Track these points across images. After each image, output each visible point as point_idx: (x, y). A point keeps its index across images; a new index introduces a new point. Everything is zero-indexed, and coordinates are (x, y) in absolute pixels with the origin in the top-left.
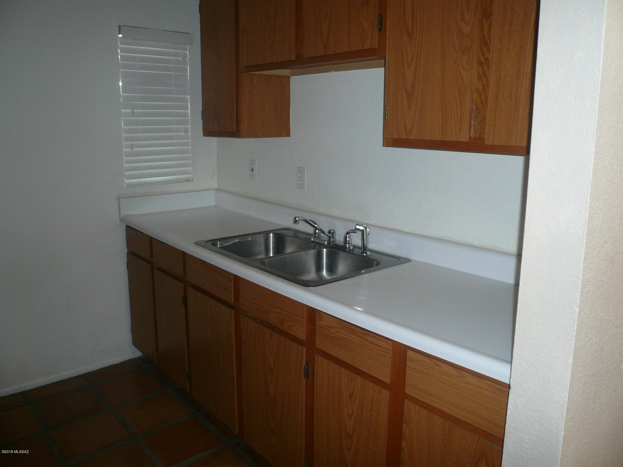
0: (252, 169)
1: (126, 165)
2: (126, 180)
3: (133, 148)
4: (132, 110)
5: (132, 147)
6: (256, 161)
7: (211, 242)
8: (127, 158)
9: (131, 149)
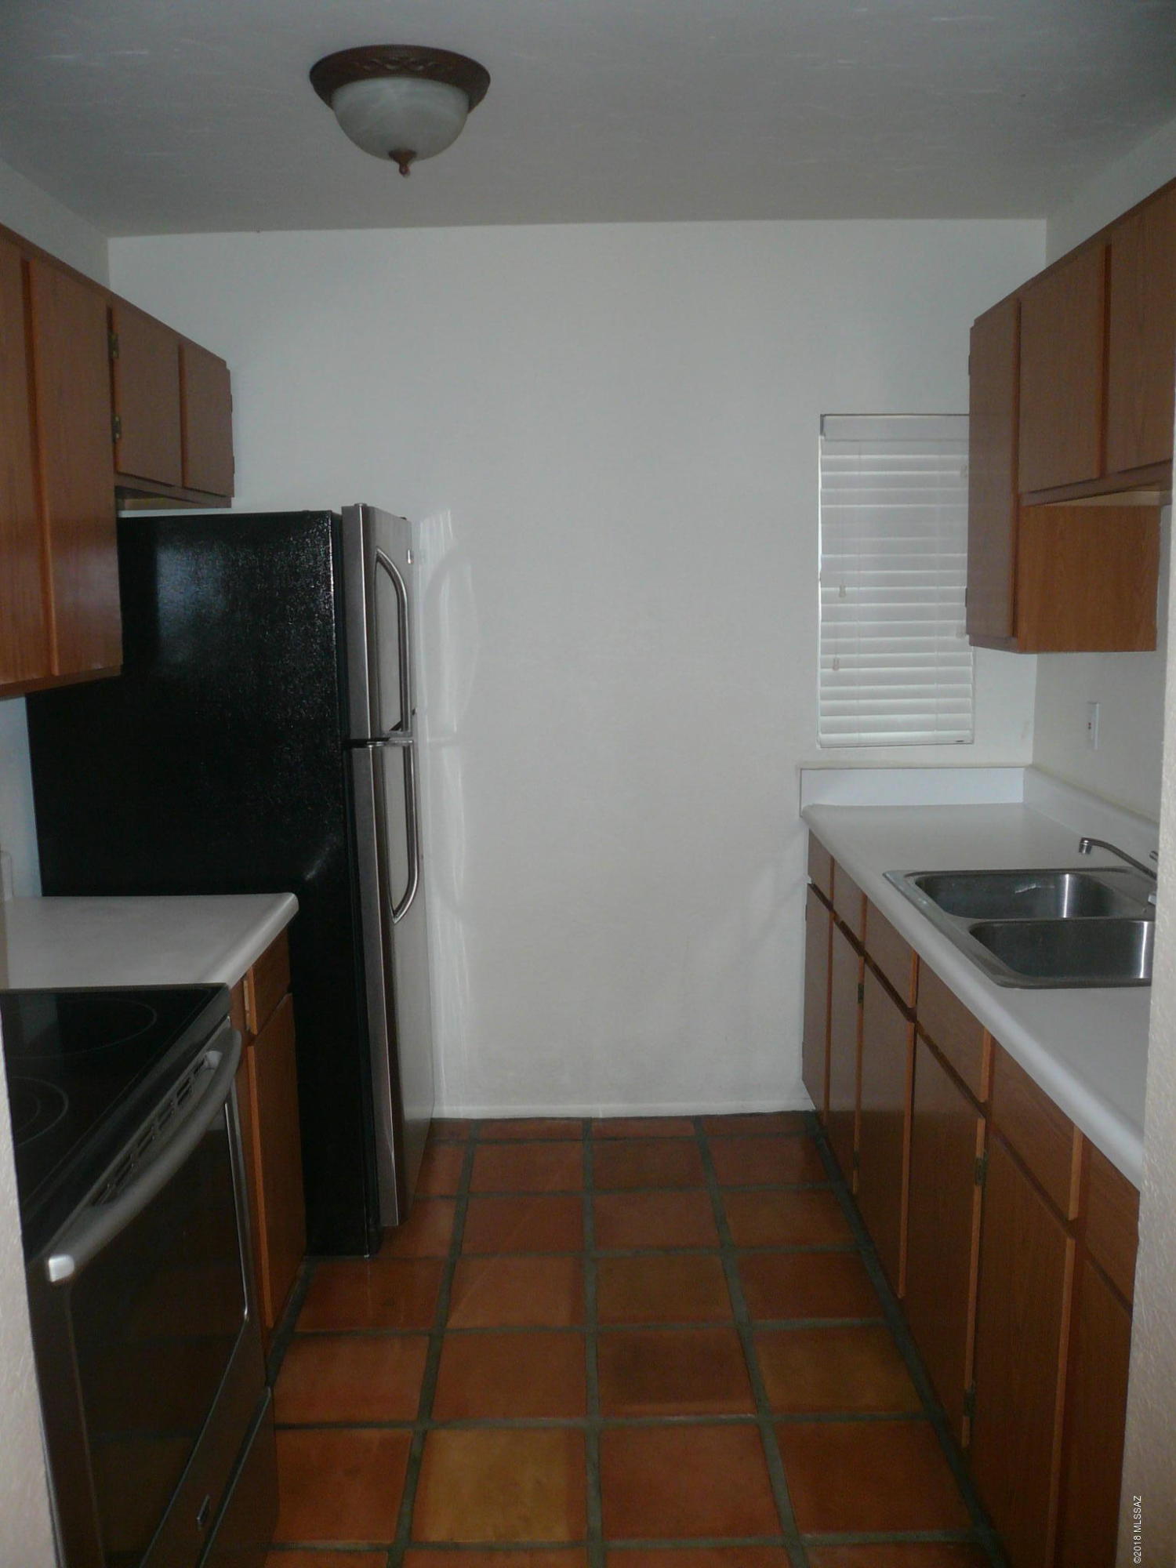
0: (1090, 724)
1: (822, 703)
2: (820, 734)
3: (838, 668)
4: (840, 587)
5: (836, 665)
6: (1098, 705)
7: (917, 877)
8: (824, 688)
9: (834, 668)
